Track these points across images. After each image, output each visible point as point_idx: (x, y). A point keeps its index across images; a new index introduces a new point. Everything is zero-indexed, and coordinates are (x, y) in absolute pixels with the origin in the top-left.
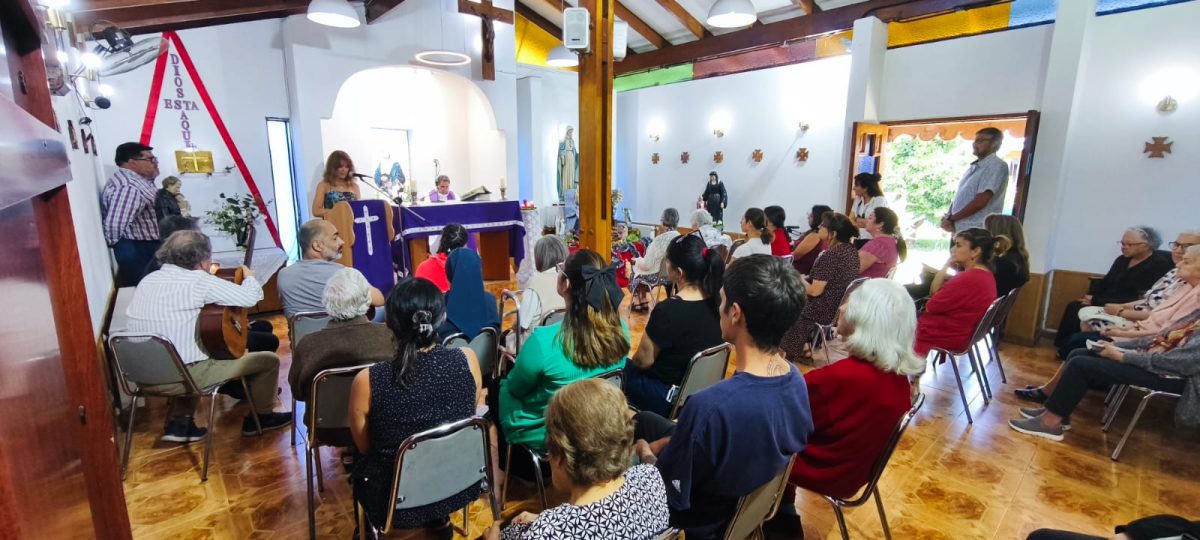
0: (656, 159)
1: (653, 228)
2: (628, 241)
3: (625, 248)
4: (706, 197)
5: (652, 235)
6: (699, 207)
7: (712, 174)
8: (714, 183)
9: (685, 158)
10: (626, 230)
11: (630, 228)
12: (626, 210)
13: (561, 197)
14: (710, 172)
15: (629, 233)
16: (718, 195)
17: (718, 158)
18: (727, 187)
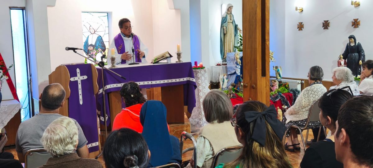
0: (301, 27)
1: (300, 81)
2: (278, 92)
3: (277, 97)
4: (346, 55)
5: (299, 87)
6: (339, 64)
7: (350, 37)
8: (352, 45)
9: (326, 25)
10: (277, 83)
11: (280, 82)
12: (277, 67)
13: (224, 59)
14: (349, 36)
15: (280, 86)
16: (357, 54)
17: (356, 24)
18: (364, 47)
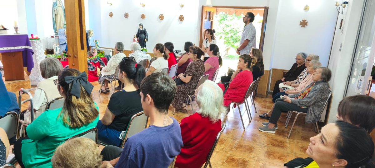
0: (111, 15)
1: (111, 50)
2: (97, 57)
3: (96, 60)
4: (138, 36)
5: (111, 54)
6: (134, 41)
7: (140, 25)
8: (141, 29)
9: (126, 16)
10: (96, 51)
11: (98, 50)
12: (96, 41)
14: (139, 24)
15: (98, 53)
16: (144, 35)
17: (143, 17)
18: (148, 31)
